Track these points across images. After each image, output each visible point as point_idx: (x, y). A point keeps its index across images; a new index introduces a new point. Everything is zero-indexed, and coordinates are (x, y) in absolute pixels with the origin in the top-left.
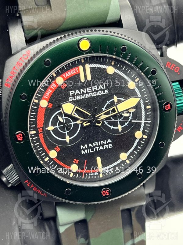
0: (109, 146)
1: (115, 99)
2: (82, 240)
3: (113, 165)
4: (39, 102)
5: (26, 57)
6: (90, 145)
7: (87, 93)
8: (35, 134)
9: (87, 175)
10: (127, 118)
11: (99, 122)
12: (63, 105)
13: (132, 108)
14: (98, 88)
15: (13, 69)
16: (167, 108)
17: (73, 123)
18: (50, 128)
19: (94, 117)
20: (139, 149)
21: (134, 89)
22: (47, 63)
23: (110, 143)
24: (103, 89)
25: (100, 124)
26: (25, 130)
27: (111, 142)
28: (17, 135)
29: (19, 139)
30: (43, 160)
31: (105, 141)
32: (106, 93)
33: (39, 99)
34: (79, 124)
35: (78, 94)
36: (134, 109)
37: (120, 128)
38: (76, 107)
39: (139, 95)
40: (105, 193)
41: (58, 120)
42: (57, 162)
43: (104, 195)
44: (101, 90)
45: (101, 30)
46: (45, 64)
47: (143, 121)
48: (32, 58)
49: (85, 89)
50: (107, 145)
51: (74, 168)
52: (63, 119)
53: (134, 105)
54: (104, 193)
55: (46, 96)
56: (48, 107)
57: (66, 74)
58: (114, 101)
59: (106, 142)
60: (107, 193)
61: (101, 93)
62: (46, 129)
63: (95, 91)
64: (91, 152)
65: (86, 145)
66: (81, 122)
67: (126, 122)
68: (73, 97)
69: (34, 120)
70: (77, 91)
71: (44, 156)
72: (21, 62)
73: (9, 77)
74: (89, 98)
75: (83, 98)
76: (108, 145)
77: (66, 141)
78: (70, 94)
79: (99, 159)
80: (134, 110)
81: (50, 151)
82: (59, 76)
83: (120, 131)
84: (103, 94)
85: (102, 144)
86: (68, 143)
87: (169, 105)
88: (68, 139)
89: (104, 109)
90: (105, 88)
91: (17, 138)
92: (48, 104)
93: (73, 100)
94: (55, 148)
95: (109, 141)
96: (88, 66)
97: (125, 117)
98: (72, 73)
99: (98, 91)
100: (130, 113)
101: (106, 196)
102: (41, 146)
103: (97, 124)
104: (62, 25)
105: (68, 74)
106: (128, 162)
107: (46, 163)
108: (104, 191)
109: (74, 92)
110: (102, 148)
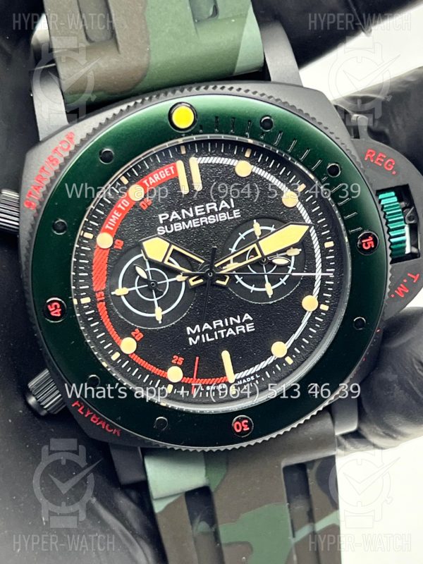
0: (248, 328)
1: (257, 228)
2: (202, 526)
3: (257, 368)
4: (94, 238)
5: (65, 146)
6: (206, 326)
7: (195, 217)
8: (88, 304)
10: (284, 268)
11: (223, 277)
12: (144, 243)
13: (295, 246)
14: (218, 207)
15: (41, 171)
16: (367, 245)
17: (168, 281)
18: (121, 291)
19: (212, 266)
20: (312, 333)
21: (295, 208)
22: (107, 157)
23: (248, 321)
24: (229, 207)
25: (225, 281)
26: (65, 294)
27: (251, 319)
28: (49, 306)
29: (53, 314)
30: (108, 359)
31: (238, 317)
32: (236, 217)
33: (96, 232)
34: (181, 282)
35: (175, 221)
36: (298, 248)
37: (269, 289)
38: (173, 247)
39: (308, 220)
40: (240, 426)
41: (137, 274)
42: (137, 361)
43: (239, 431)
44: (224, 210)
45: (219, 86)
46: (101, 159)
47: (318, 274)
48: (77, 148)
49: (191, 209)
50: (243, 327)
51: (175, 374)
52: (147, 273)
53: (297, 240)
54: (238, 426)
55: (110, 225)
56: (115, 247)
57: (150, 178)
58: (254, 232)
59: (241, 320)
60: (243, 425)
61: (225, 216)
62: (113, 293)
63: (213, 212)
64: (208, 340)
65: (197, 326)
66: (185, 278)
67: (283, 277)
68: (166, 227)
69: (87, 274)
70: (174, 213)
71: (109, 349)
72: (56, 156)
73: (32, 187)
74: (199, 227)
75: (188, 227)
76: (244, 325)
77: (155, 318)
78: (158, 220)
79: (226, 356)
80: (297, 251)
81: (122, 338)
82: (135, 183)
83: (270, 297)
84: (229, 218)
85: (232, 323)
86: (160, 322)
87: (371, 238)
88: (159, 314)
89: (233, 250)
90: (233, 206)
91: (49, 312)
92: (114, 241)
93: (166, 233)
94: (133, 333)
95: (247, 317)
96: (194, 162)
97: (279, 266)
98: (162, 177)
99: (219, 212)
100: (290, 258)
101: (243, 433)
102: (102, 328)
103: (218, 282)
104: (141, 80)
105: (154, 179)
106: (289, 360)
107: (113, 364)
108: (238, 423)
109: (168, 216)
110: (233, 332)
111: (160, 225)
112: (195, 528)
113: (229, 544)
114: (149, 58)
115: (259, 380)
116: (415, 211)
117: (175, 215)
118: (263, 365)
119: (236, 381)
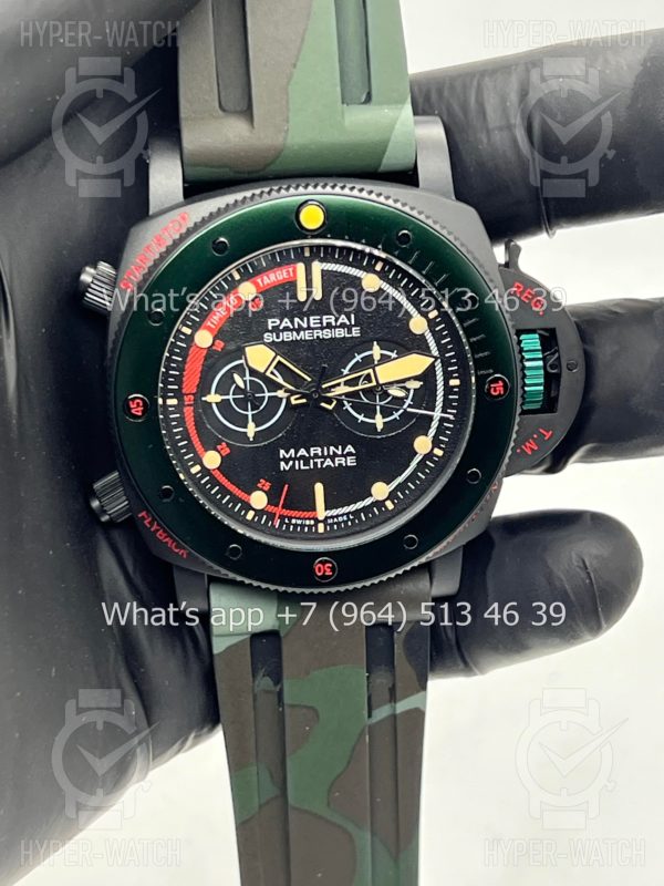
1: (376, 351)
2: (265, 682)
3: (352, 508)
4: (192, 336)
5: (176, 227)
6: (302, 452)
7: (309, 328)
8: (173, 406)
9: (287, 521)
10: (399, 401)
11: (329, 401)
12: (247, 349)
13: (416, 378)
14: (336, 320)
15: (145, 250)
16: (495, 391)
17: (267, 394)
18: (213, 398)
19: (319, 386)
20: (420, 479)
21: (423, 336)
22: (220, 247)
23: (350, 454)
25: (330, 404)
26: (151, 393)
28: (131, 403)
29: (133, 411)
30: (187, 472)
32: (354, 335)
33: (195, 327)
34: (281, 399)
35: (286, 329)
36: (420, 380)
37: (379, 421)
38: (279, 358)
39: (435, 352)
40: (322, 569)
41: (234, 382)
42: (218, 479)
43: (319, 574)
44: (343, 326)
45: (358, 186)
46: (214, 249)
47: (437, 414)
48: (189, 232)
49: (305, 319)
51: (259, 499)
52: (245, 382)
53: (419, 372)
54: (319, 569)
55: (212, 323)
56: (214, 348)
57: (265, 278)
58: (371, 355)
59: (343, 450)
60: (326, 569)
62: (203, 399)
63: (329, 326)
64: (302, 467)
65: (292, 451)
66: (287, 394)
67: (397, 410)
69: (178, 373)
70: (286, 320)
71: (190, 460)
72: (165, 236)
73: (133, 267)
77: (246, 433)
78: (267, 325)
79: (319, 488)
80: (417, 384)
81: (206, 451)
82: (247, 280)
83: (379, 431)
84: (347, 335)
86: (251, 439)
87: (501, 383)
88: (251, 430)
89: (346, 371)
90: (353, 323)
91: (130, 409)
92: (214, 341)
94: (219, 447)
95: (350, 448)
96: (317, 267)
97: (395, 398)
98: (279, 278)
99: (336, 327)
100: (408, 390)
101: (324, 577)
102: (185, 435)
103: (323, 404)
104: (272, 162)
105: (269, 279)
106: (390, 505)
107: (191, 477)
108: (320, 565)
109: (278, 322)
110: (331, 463)
111: (269, 331)
112: (257, 682)
113: (292, 706)
114: (285, 139)
115: (352, 521)
116: (559, 358)
117: (286, 322)
118: (360, 505)
119: (327, 518)
